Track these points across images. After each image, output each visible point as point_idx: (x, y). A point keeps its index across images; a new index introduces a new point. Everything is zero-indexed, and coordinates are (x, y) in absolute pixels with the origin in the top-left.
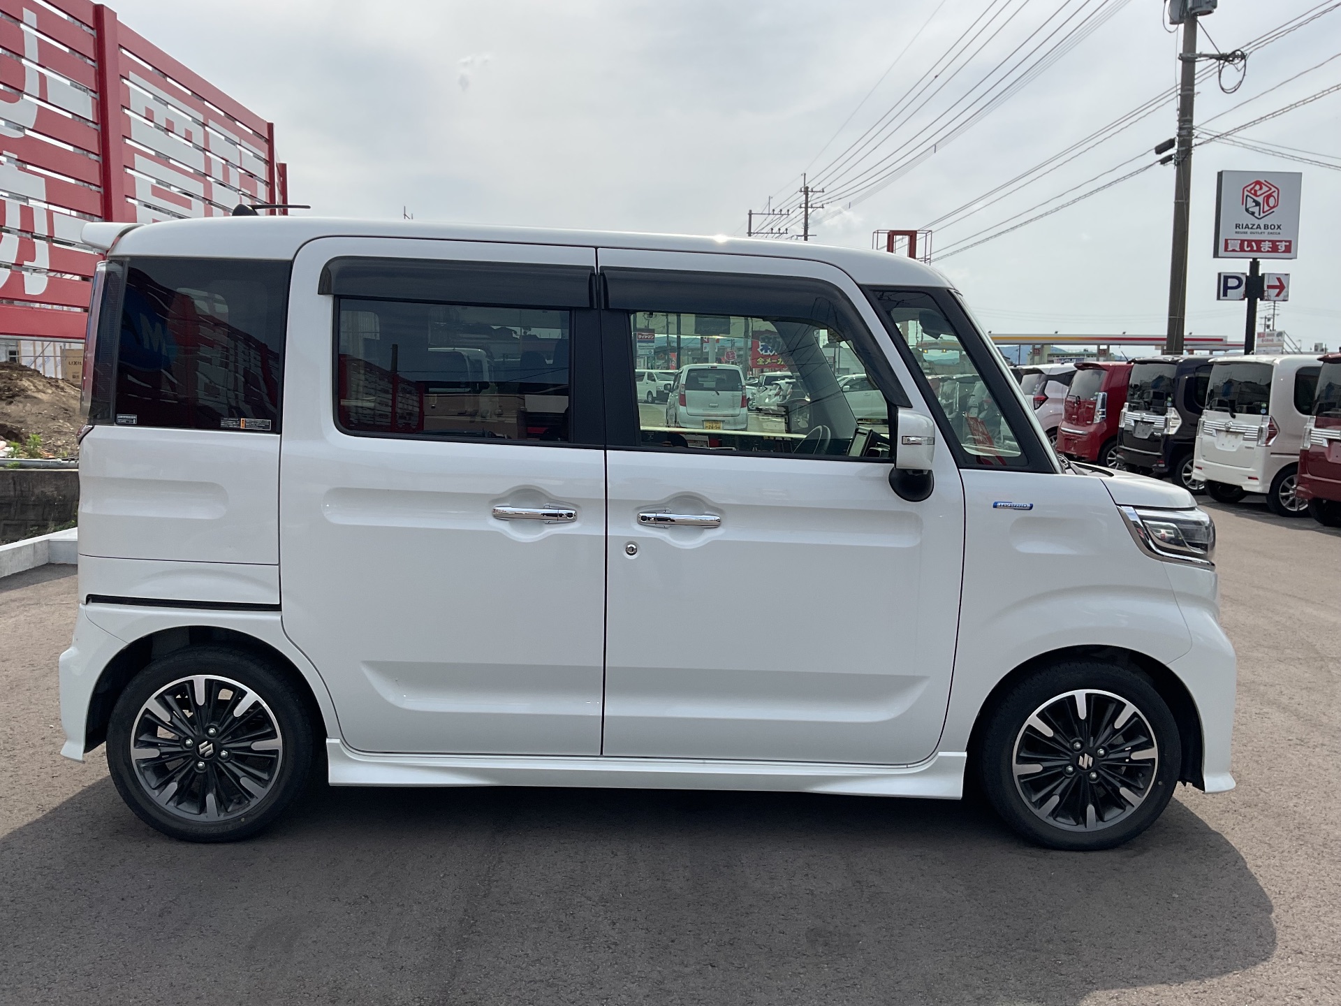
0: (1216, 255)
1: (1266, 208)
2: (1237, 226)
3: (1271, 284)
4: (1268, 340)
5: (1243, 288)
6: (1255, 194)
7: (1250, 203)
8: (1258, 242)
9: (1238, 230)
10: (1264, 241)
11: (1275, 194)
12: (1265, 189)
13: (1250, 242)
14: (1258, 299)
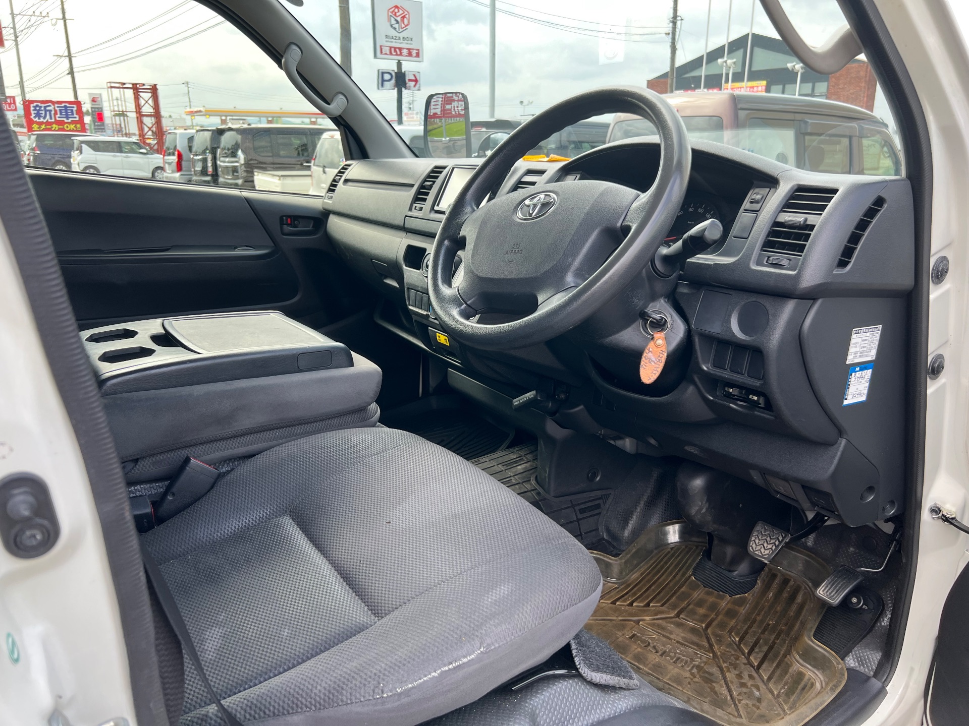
0: (375, 56)
1: (403, 26)
2: (387, 37)
3: (411, 78)
4: (410, 118)
5: (393, 81)
6: (395, 15)
7: (393, 22)
8: (400, 49)
9: (387, 40)
10: (403, 48)
11: (407, 16)
12: (401, 12)
13: (395, 48)
14: (403, 89)
